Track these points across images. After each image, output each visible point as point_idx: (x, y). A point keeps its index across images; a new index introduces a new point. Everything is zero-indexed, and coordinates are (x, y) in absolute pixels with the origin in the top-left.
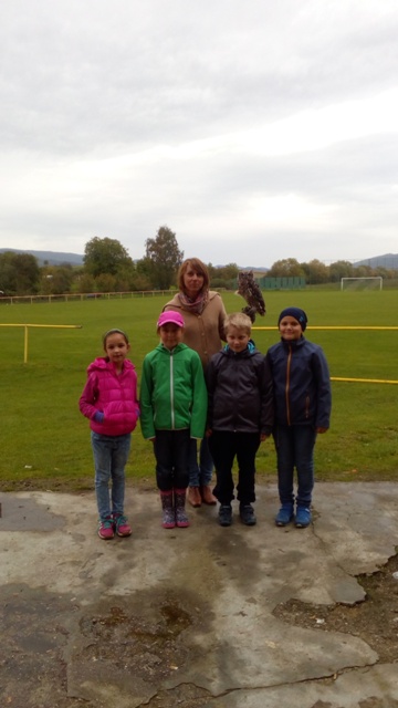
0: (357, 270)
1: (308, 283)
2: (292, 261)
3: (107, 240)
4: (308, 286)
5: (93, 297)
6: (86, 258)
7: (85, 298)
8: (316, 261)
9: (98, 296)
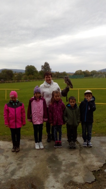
0: (98, 73)
1: (85, 76)
2: (81, 71)
3: (31, 66)
4: (85, 77)
5: (27, 81)
6: (25, 71)
7: (25, 81)
8: (87, 71)
9: (29, 81)
